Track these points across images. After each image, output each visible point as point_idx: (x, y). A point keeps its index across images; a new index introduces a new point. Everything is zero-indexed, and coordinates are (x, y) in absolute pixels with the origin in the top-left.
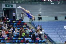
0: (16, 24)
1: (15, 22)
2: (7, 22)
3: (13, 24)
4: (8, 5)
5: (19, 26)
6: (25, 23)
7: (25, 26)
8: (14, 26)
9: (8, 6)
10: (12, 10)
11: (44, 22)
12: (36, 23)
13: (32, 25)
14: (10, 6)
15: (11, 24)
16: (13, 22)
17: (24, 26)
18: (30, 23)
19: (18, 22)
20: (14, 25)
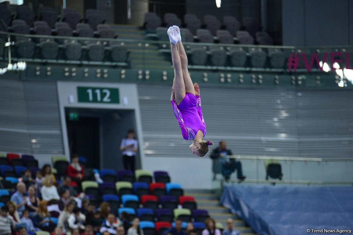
0: (135, 198)
1: (128, 185)
2: (86, 184)
3: (115, 198)
4: (94, 89)
5: (150, 211)
6: (186, 195)
7: (187, 212)
8: (121, 210)
9: (95, 95)
10: (118, 117)
11: (296, 192)
12: (250, 192)
13: (227, 206)
14: (103, 95)
15: (106, 197)
16: (120, 185)
17: (180, 211)
18: (212, 192)
19: (145, 185)
20: (120, 202)
